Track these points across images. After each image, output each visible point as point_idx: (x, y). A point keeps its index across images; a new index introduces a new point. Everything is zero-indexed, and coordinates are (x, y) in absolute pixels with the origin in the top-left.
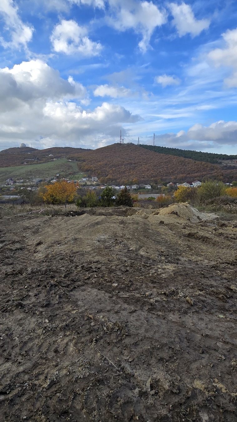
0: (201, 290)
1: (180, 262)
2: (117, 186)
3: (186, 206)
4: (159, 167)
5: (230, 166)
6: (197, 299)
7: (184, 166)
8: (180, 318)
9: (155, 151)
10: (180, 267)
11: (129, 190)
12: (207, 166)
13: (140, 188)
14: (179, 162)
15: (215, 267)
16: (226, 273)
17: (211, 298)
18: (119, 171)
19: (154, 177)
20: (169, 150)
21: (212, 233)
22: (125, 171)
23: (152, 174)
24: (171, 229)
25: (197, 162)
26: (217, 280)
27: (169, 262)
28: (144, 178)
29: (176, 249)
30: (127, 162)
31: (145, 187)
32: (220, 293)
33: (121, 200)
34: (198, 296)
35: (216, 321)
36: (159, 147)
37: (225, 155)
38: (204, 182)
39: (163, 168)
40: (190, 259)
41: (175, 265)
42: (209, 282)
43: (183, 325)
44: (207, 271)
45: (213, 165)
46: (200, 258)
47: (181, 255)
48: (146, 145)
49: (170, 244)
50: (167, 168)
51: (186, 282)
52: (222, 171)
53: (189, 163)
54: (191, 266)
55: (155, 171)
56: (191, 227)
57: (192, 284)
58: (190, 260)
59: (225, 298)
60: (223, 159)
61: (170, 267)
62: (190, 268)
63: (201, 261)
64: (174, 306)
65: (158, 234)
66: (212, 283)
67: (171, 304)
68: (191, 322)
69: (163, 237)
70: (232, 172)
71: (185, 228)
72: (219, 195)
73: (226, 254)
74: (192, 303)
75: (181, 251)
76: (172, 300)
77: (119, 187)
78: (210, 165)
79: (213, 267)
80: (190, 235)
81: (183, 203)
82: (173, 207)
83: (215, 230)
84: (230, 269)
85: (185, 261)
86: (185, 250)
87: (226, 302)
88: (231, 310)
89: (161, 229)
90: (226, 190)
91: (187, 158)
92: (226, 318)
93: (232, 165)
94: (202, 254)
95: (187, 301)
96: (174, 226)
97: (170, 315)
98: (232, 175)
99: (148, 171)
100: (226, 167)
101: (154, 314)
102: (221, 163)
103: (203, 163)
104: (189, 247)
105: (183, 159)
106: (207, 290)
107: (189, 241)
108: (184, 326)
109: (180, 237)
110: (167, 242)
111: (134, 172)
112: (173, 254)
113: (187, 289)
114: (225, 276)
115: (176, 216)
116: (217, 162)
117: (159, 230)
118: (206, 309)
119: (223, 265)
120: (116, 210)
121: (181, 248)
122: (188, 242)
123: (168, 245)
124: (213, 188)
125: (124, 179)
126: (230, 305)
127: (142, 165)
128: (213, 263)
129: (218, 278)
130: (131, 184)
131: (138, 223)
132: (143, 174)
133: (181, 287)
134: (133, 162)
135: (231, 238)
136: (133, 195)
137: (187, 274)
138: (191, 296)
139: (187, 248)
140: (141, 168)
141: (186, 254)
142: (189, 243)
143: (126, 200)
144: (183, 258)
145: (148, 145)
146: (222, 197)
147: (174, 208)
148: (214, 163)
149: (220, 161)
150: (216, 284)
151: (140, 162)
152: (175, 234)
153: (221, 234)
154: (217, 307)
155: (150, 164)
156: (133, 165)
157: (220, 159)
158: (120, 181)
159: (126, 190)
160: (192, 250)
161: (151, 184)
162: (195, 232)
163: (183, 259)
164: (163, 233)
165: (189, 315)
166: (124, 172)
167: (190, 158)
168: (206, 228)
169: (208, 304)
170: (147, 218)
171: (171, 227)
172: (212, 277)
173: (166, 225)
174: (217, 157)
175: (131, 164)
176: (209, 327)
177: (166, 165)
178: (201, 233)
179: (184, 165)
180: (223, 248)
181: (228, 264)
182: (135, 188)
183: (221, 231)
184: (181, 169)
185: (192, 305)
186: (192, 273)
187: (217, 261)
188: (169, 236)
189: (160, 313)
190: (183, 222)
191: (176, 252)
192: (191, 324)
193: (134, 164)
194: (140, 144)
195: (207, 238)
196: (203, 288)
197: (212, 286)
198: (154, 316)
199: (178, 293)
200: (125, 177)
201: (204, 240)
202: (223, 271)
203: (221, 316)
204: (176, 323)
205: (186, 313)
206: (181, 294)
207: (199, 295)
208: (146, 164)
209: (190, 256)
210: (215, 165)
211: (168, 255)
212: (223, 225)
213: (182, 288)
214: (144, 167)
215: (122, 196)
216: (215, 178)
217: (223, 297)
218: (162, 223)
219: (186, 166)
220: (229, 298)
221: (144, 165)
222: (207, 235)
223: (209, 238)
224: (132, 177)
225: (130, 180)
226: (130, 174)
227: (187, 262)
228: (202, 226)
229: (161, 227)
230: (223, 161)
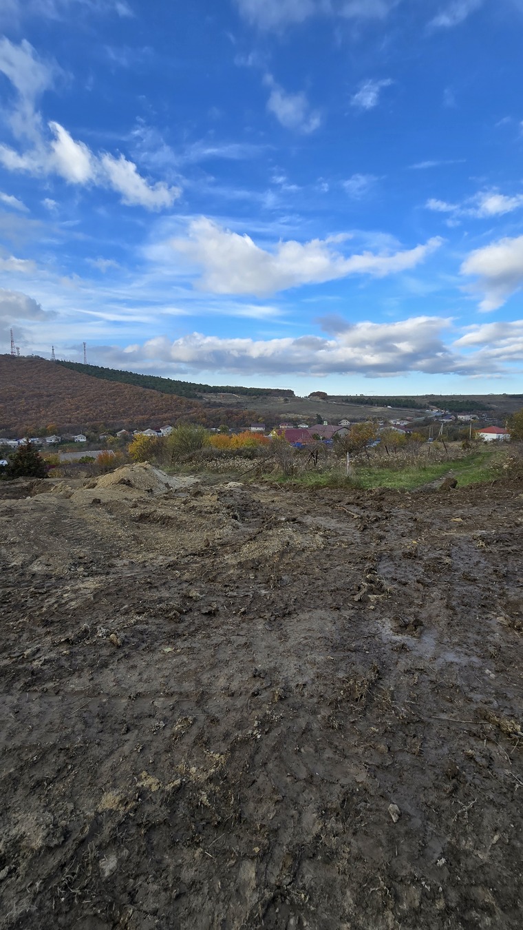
0: (139, 614)
1: (113, 570)
2: (10, 438)
3: (145, 469)
4: (99, 403)
5: (215, 402)
6: (132, 631)
7: (145, 402)
8: (92, 679)
9: (89, 374)
10: (111, 578)
11: (41, 446)
12: (181, 403)
13: (63, 442)
14: (134, 395)
15: (172, 566)
16: (188, 572)
17: (157, 622)
18: (14, 410)
19: (90, 420)
20: (115, 373)
21: (179, 508)
22: (28, 410)
23: (87, 415)
24: (110, 512)
25: (165, 396)
26: (172, 587)
27: (92, 574)
28: (70, 422)
29: (111, 547)
30: (31, 393)
31: (74, 438)
32: (172, 609)
33: (19, 466)
34: (135, 624)
35: (157, 661)
36: (96, 367)
37: (206, 385)
38: (176, 427)
39: (106, 404)
40: (133, 560)
41: (103, 577)
42: (156, 595)
43: (94, 692)
44: (159, 575)
45: (190, 400)
46: (151, 556)
47: (118, 556)
48: (70, 363)
49: (102, 539)
50: (114, 404)
51: (115, 606)
52: (205, 411)
53: (151, 397)
54: (131, 573)
55: (91, 410)
56: (147, 503)
57: (126, 606)
58: (132, 563)
59: (179, 614)
60: (205, 392)
61: (91, 584)
62: (129, 577)
63: (152, 559)
64: (84, 660)
65: (83, 523)
66: (162, 595)
67: (78, 657)
68: (112, 679)
69: (91, 528)
70: (218, 411)
71: (135, 506)
72: (200, 447)
73: (195, 540)
74: (119, 642)
75: (121, 548)
76: (81, 649)
77: (16, 442)
78: (185, 400)
79: (169, 566)
80: (143, 518)
81: (139, 464)
82: (121, 473)
83: (185, 503)
84: (196, 563)
85: (124, 565)
86: (129, 546)
87: (181, 621)
88: (186, 632)
89: (90, 515)
90: (210, 439)
91: (148, 388)
92: (175, 650)
93: (218, 401)
94: (157, 547)
95: (111, 641)
96: (117, 506)
97: (71, 681)
98: (218, 416)
99: (77, 409)
100: (209, 403)
101: (35, 691)
102: (201, 398)
103: (175, 397)
104: (135, 538)
105: (141, 389)
106: (152, 610)
107: (138, 528)
108: (96, 693)
109: (124, 524)
110: (96, 537)
111: (47, 412)
112: (103, 557)
113: (115, 619)
114: (187, 576)
115: (125, 486)
116: (195, 397)
117: (85, 516)
118: (144, 645)
119: (186, 560)
120: (8, 487)
121: (121, 544)
122: (137, 530)
123: (98, 541)
124: (190, 436)
125: (27, 425)
126: (186, 624)
127: (64, 399)
128: (173, 558)
129: (175, 584)
130: (44, 434)
131: (44, 509)
132: (69, 416)
133: (105, 618)
134: (45, 393)
135: (206, 512)
136: (46, 456)
137: (120, 590)
138: (121, 629)
139: (133, 540)
140: (62, 403)
141: (130, 552)
142: (137, 532)
143: (30, 465)
144: (121, 561)
145: (75, 362)
146: (204, 450)
147: (124, 472)
148: (190, 397)
149: (199, 394)
150: (168, 595)
151: (60, 393)
152: (114, 519)
153: (193, 508)
154: (163, 635)
155: (80, 398)
156: (45, 398)
157: (199, 391)
158: (17, 430)
159: (30, 447)
160: (141, 543)
161: (86, 433)
162: (152, 510)
163: (119, 563)
164: (92, 521)
165: (111, 667)
166: (26, 412)
167: (154, 388)
168: (172, 502)
169: (151, 634)
170: (70, 496)
171: (110, 507)
172: (164, 584)
173: (104, 504)
174: (195, 389)
175: (41, 396)
176: (145, 677)
177: (113, 400)
178: (161, 512)
179: (145, 399)
180: (191, 531)
181: (195, 555)
182: (53, 441)
183: (194, 503)
184: (139, 406)
185: (119, 647)
186: (130, 586)
187: (178, 554)
188: (102, 523)
189: (51, 684)
190: (134, 495)
191: (111, 553)
192: (112, 684)
193: (48, 396)
194: (56, 359)
195: (169, 518)
196: (145, 607)
197: (161, 600)
198: (35, 696)
199: (95, 631)
200: (28, 422)
201: (165, 521)
202: (185, 569)
203: (168, 649)
204: (82, 692)
205: (105, 665)
206: (101, 631)
207: (137, 623)
208: (72, 398)
209: (135, 555)
210: (193, 400)
211: (92, 562)
212: (198, 494)
213: (107, 619)
214: (69, 403)
215: (21, 458)
216: (194, 421)
217: (175, 614)
218: (97, 502)
219: (147, 401)
220: (185, 613)
221: (68, 398)
222: (170, 514)
223: (173, 517)
224: (44, 421)
225: (41, 428)
226: (39, 415)
227: (126, 568)
228: (166, 499)
229: (92, 509)
230: (204, 395)
